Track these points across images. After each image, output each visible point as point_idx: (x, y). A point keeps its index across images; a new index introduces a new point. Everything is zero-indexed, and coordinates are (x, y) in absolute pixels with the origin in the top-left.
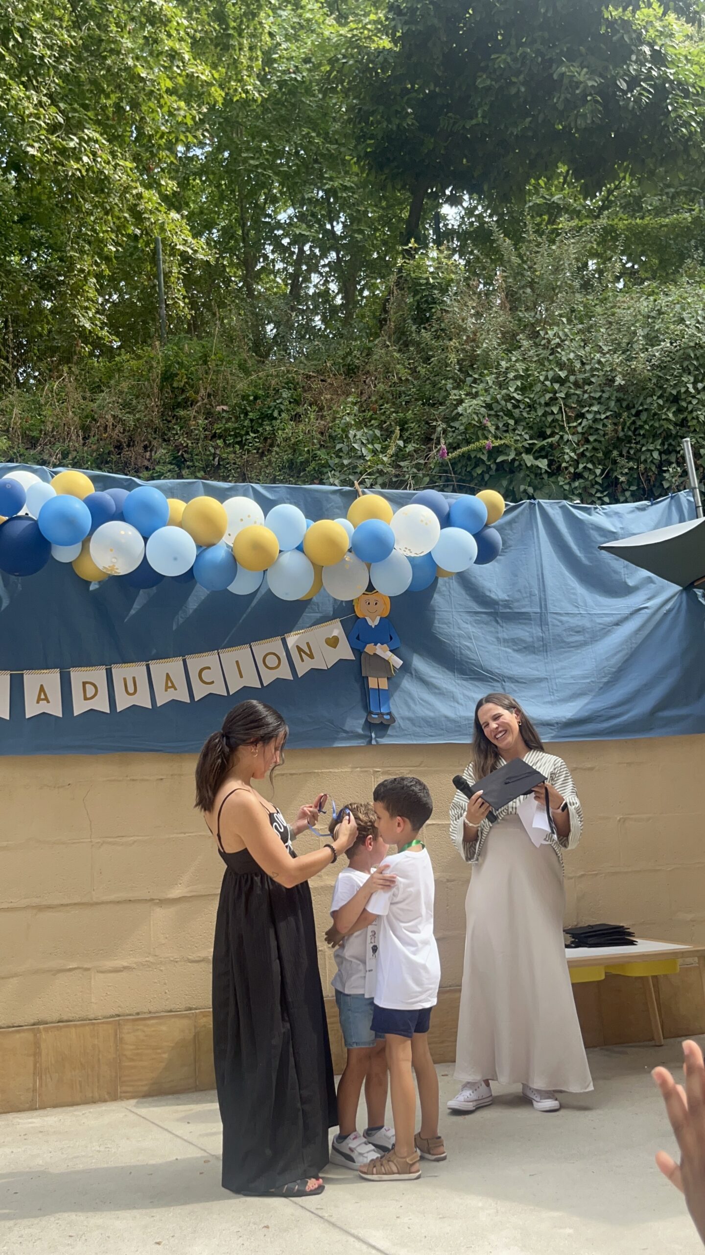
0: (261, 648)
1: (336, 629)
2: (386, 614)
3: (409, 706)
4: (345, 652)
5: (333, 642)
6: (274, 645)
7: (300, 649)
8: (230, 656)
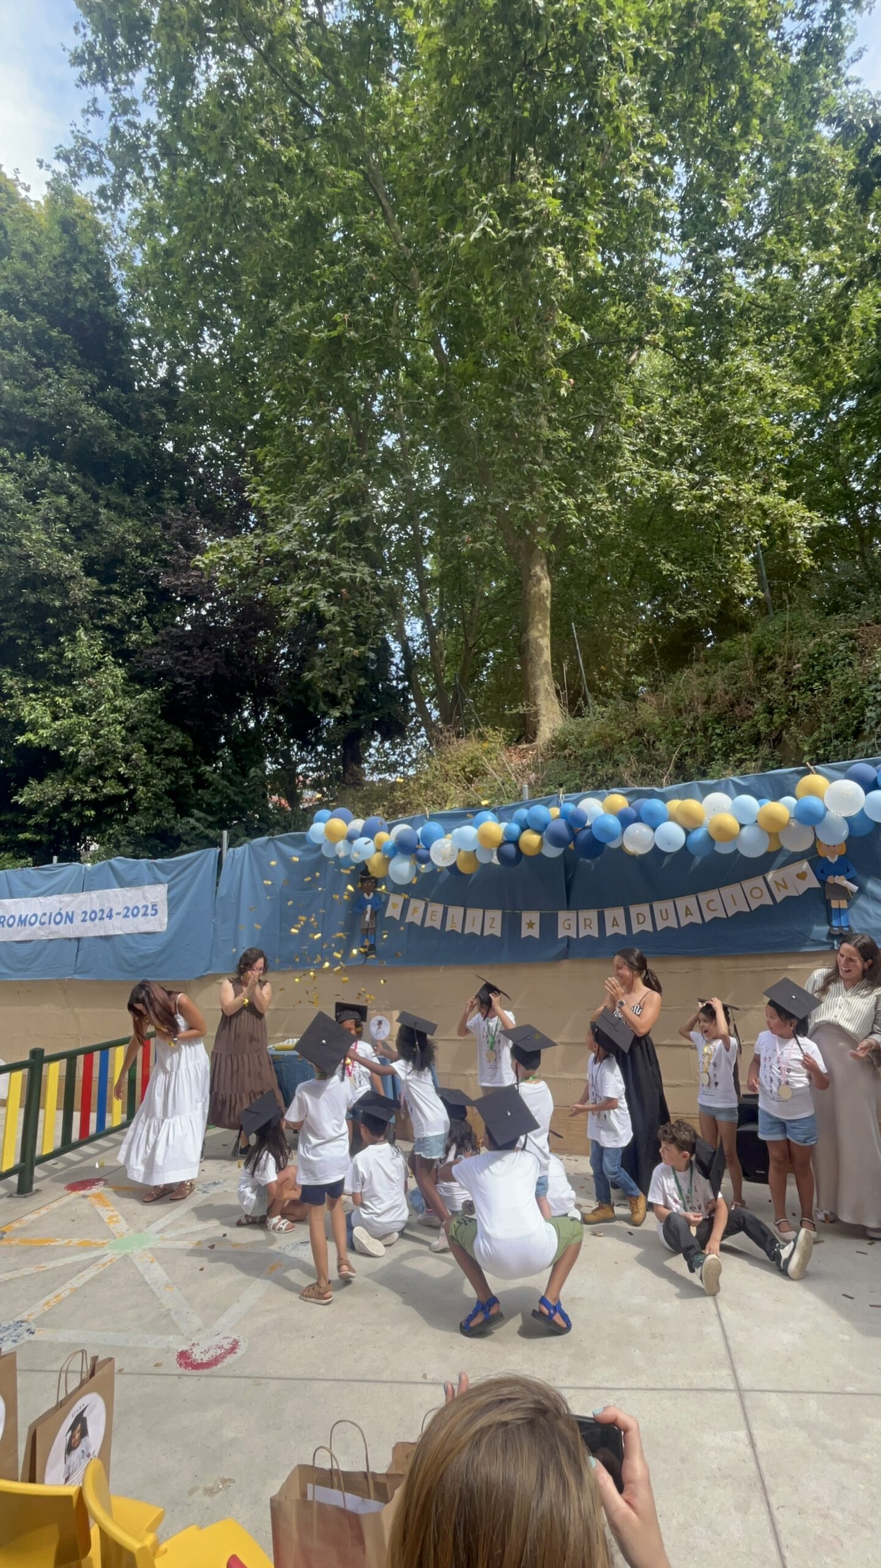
0: (748, 884)
1: (805, 866)
2: (843, 852)
3: (865, 921)
4: (813, 882)
5: (802, 876)
6: (758, 881)
7: (777, 884)
8: (727, 891)
